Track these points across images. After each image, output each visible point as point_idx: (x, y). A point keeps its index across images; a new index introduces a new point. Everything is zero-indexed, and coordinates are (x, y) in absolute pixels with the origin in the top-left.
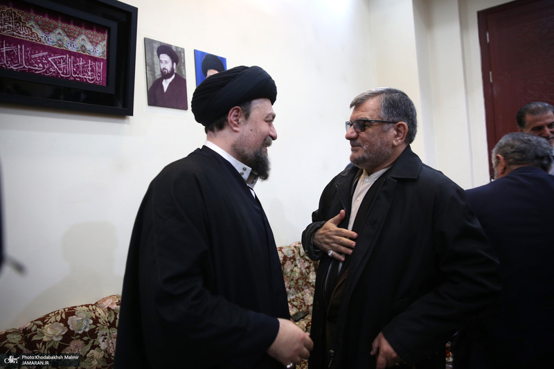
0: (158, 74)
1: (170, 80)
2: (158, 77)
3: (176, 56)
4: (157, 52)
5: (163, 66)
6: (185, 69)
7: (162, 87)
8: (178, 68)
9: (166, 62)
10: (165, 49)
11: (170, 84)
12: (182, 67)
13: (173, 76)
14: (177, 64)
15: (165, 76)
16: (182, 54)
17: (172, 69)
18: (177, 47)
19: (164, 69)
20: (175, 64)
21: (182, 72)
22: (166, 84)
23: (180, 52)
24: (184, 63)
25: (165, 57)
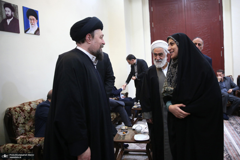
0: (4, 17)
1: (11, 20)
2: (4, 18)
3: (13, 8)
4: (4, 6)
5: (7, 13)
6: (18, 15)
7: (7, 23)
8: (15, 14)
9: (9, 11)
10: (8, 5)
11: (11, 21)
12: (17, 14)
13: (12, 18)
14: (14, 13)
15: (8, 17)
16: (17, 8)
17: (12, 15)
18: (14, 5)
19: (7, 14)
20: (13, 13)
21: (17, 16)
22: (9, 21)
23: (16, 7)
24: (18, 12)
25: (8, 9)
